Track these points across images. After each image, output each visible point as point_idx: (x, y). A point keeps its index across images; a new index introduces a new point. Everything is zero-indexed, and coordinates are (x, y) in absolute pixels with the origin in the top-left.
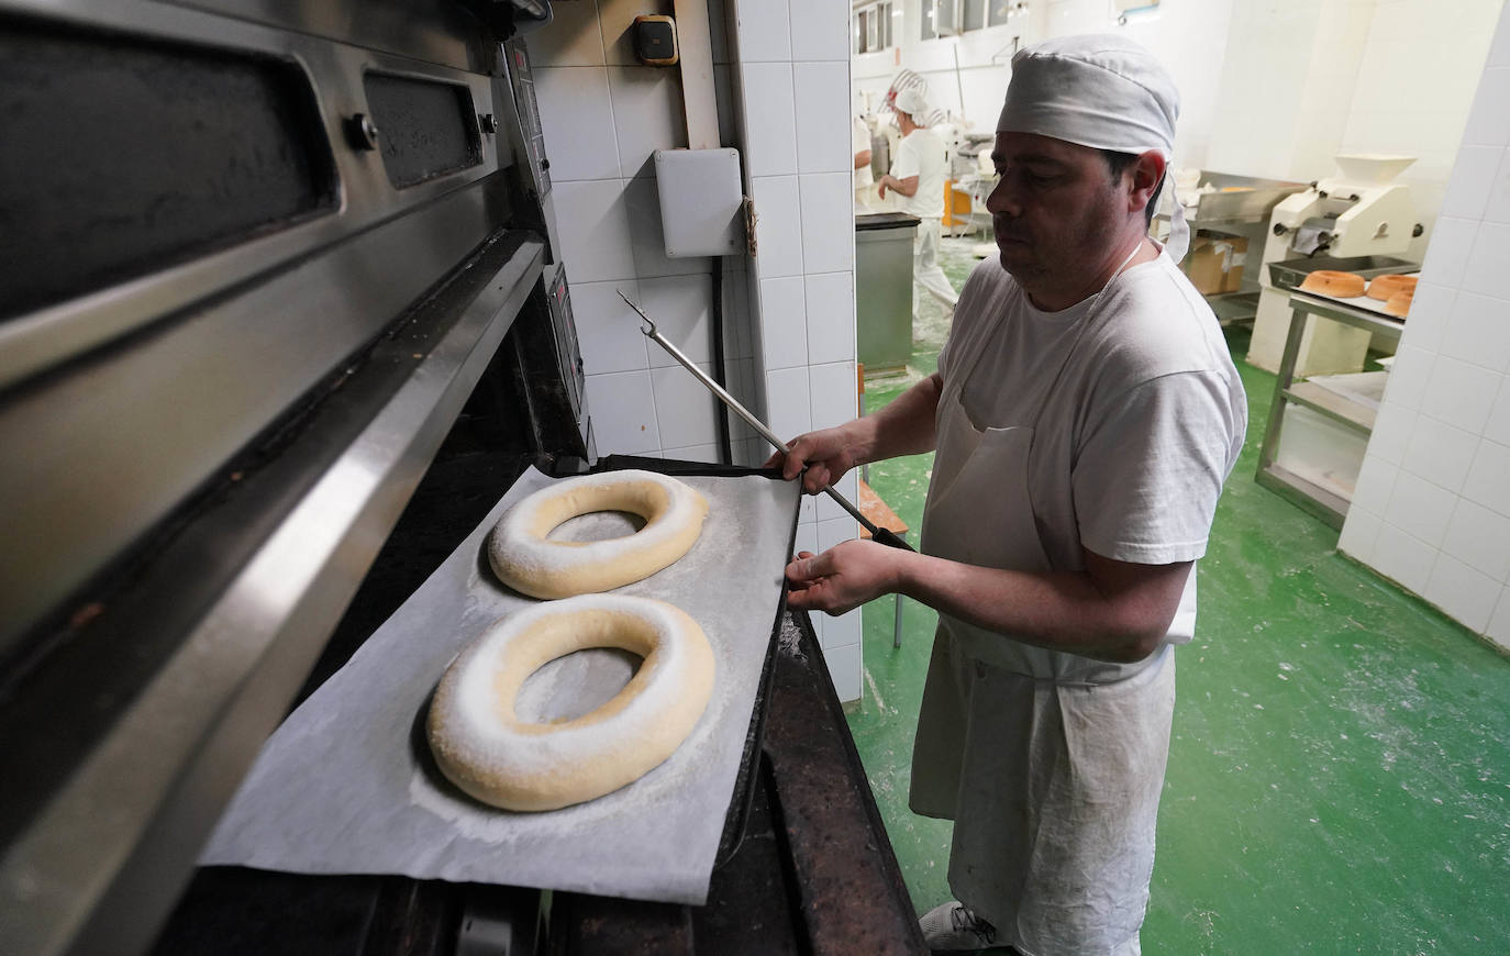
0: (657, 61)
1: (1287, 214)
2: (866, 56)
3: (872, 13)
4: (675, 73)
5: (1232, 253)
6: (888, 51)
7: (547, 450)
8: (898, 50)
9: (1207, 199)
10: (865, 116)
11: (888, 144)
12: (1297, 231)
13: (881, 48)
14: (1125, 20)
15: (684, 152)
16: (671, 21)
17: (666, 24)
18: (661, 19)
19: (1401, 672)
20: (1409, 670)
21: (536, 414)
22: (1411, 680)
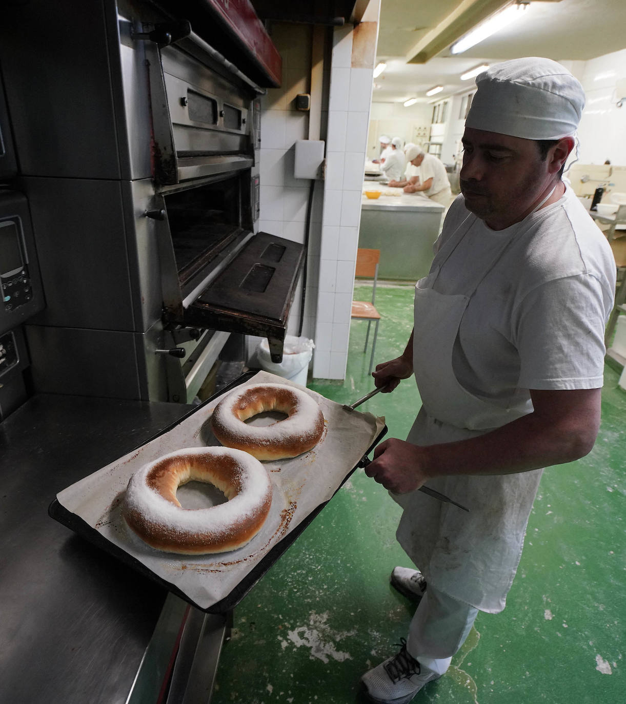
0: (303, 109)
4: (307, 113)
7: (243, 227)
14: (621, 105)
15: (306, 141)
16: (309, 96)
17: (307, 97)
18: (305, 95)
19: (614, 431)
20: (619, 431)
21: (242, 215)
22: (616, 435)
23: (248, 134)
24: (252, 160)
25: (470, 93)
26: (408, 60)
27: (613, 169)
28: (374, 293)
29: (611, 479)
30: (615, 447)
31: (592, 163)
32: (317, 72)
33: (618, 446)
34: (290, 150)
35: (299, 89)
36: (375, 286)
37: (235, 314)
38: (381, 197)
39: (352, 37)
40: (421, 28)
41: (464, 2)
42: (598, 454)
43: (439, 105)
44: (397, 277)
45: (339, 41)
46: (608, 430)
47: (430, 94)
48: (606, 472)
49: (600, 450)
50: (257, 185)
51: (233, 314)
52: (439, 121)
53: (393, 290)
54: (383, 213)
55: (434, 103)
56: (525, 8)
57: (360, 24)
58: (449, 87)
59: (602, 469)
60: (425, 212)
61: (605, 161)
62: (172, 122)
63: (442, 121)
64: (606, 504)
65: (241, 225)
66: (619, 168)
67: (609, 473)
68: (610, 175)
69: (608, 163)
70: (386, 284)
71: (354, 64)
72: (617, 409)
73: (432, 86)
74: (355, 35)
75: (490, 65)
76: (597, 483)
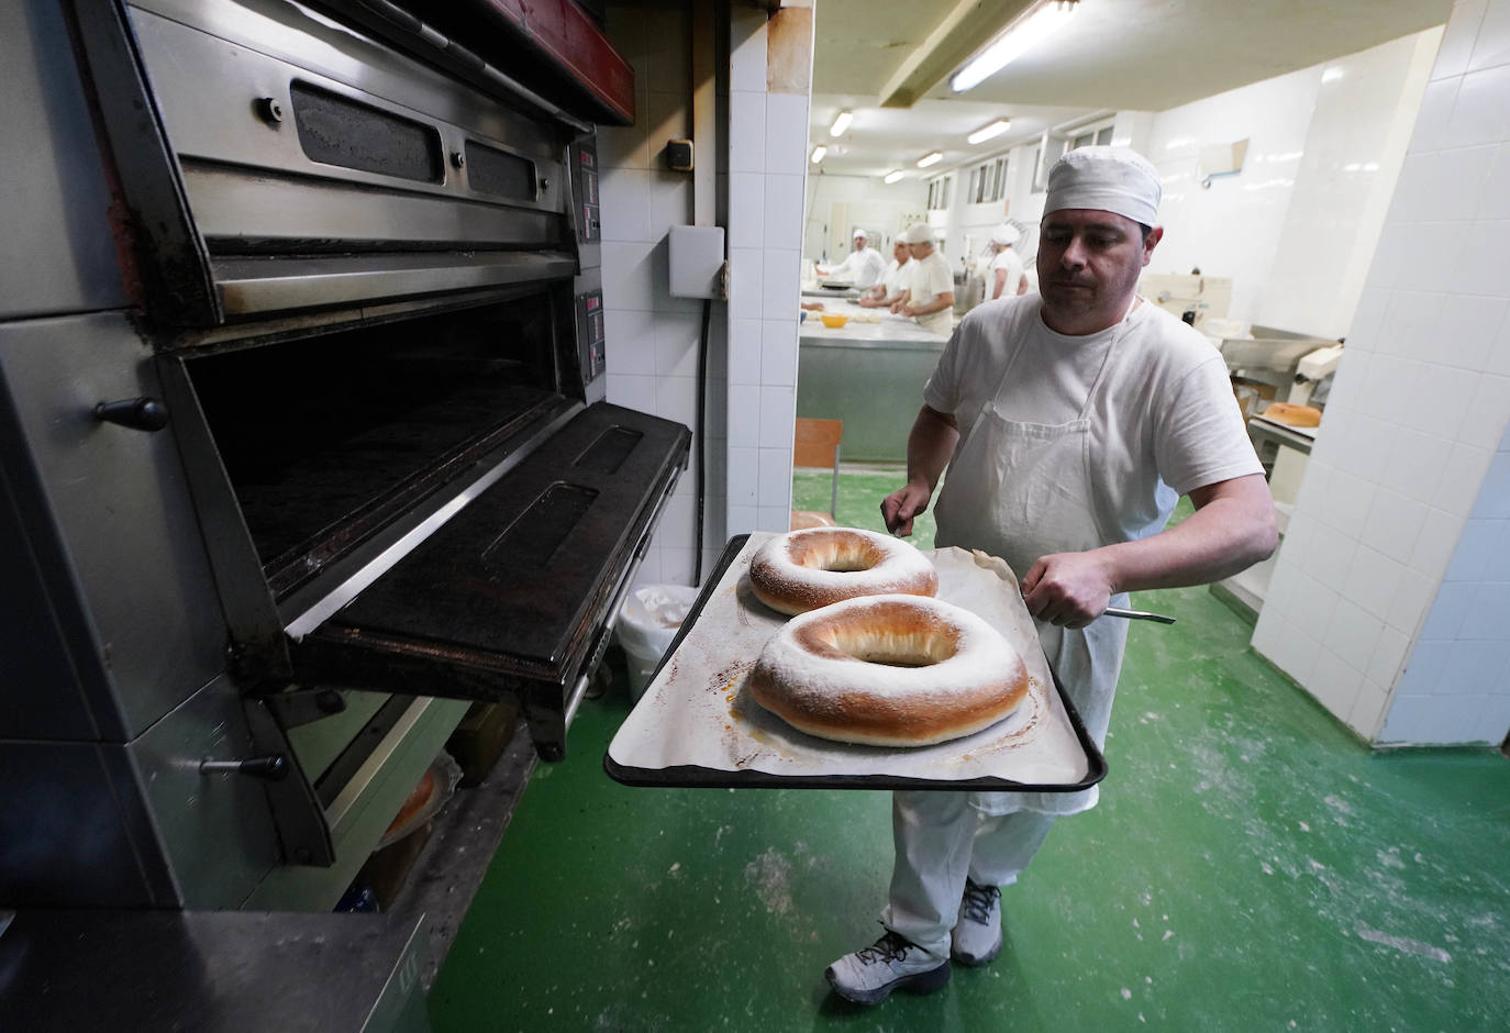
0: (680, 168)
1: (1311, 366)
2: (980, 205)
3: (991, 167)
4: (690, 176)
5: (1258, 400)
6: (1001, 203)
7: (563, 392)
8: (1008, 202)
9: (1229, 344)
10: (966, 257)
11: (984, 285)
12: (1318, 382)
13: (995, 199)
14: (1209, 184)
15: (690, 227)
16: (691, 144)
17: (688, 145)
18: (685, 141)
19: (1256, 739)
20: (1264, 738)
21: (560, 368)
22: (1261, 745)
23: (562, 211)
24: (573, 261)
25: (983, 164)
26: (881, 101)
27: (1205, 281)
28: (834, 486)
29: (1267, 844)
30: (1263, 773)
31: (1173, 273)
32: (704, 98)
33: (1267, 769)
34: (660, 243)
35: (672, 131)
36: (836, 473)
37: (432, 652)
38: (847, 325)
39: (766, 34)
40: (900, 44)
41: (962, 3)
42: (1237, 790)
43: (938, 182)
44: (879, 457)
45: (741, 41)
46: (1245, 737)
47: (923, 164)
48: (1254, 827)
49: (1238, 781)
50: (597, 309)
51: (428, 650)
52: (938, 206)
53: (871, 479)
54: (851, 354)
55: (930, 179)
56: (1071, 9)
57: (780, 11)
58: (952, 155)
59: (1248, 823)
60: (917, 351)
61: (1191, 271)
62: (175, 151)
63: (944, 206)
64: (1265, 905)
65: (558, 387)
66: (1213, 281)
67: (1261, 831)
68: (1201, 291)
69: (1196, 272)
70: (861, 469)
71: (772, 86)
72: (1254, 691)
73: (926, 151)
74: (771, 31)
75: (1012, 121)
76: (1243, 856)
